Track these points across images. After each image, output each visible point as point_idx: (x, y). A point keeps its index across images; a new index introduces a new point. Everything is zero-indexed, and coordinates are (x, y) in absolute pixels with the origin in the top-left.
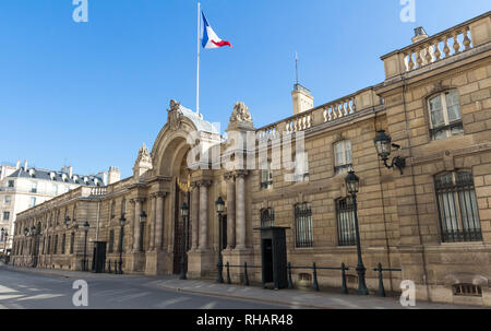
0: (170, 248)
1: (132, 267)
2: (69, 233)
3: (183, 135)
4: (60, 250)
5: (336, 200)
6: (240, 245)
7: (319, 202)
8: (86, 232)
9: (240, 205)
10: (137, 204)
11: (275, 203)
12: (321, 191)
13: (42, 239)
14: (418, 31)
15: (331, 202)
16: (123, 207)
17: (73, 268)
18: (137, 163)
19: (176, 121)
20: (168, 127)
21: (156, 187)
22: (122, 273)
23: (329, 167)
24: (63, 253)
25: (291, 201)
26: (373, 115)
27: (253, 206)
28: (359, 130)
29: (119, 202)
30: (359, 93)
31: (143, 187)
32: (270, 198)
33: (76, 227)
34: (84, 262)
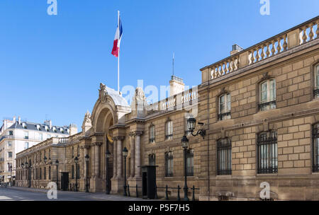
0: (104, 176)
1: (83, 188)
2: (47, 167)
3: (108, 107)
4: (43, 177)
6: (137, 175)
7: (176, 152)
8: (57, 166)
9: (137, 152)
10: (85, 150)
11: (156, 151)
13: (32, 170)
14: (234, 47)
15: (182, 151)
16: (78, 151)
18: (84, 123)
19: (104, 98)
20: (100, 101)
22: (77, 191)
23: (182, 131)
24: (45, 178)
25: (164, 150)
27: (145, 153)
29: (76, 148)
31: (87, 139)
32: (153, 149)
33: (51, 163)
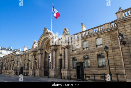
0: (43, 69)
1: (31, 74)
2: (12, 65)
3: (48, 37)
4: (9, 69)
5: (97, 55)
6: (67, 68)
7: (92, 55)
8: (17, 64)
9: (67, 56)
10: (33, 56)
11: (77, 56)
12: (92, 52)
13: (3, 66)
14: (120, 8)
15: (96, 55)
16: (28, 57)
17: (13, 74)
18: (33, 45)
21: (39, 51)
22: (28, 76)
23: (95, 45)
24: (10, 70)
25: (83, 55)
26: (109, 30)
27: (70, 57)
28: (104, 35)
29: (27, 56)
30: (104, 25)
31: (35, 51)
32: (76, 54)
33: (14, 63)
34: (16, 72)
